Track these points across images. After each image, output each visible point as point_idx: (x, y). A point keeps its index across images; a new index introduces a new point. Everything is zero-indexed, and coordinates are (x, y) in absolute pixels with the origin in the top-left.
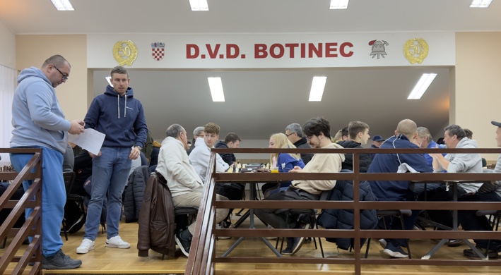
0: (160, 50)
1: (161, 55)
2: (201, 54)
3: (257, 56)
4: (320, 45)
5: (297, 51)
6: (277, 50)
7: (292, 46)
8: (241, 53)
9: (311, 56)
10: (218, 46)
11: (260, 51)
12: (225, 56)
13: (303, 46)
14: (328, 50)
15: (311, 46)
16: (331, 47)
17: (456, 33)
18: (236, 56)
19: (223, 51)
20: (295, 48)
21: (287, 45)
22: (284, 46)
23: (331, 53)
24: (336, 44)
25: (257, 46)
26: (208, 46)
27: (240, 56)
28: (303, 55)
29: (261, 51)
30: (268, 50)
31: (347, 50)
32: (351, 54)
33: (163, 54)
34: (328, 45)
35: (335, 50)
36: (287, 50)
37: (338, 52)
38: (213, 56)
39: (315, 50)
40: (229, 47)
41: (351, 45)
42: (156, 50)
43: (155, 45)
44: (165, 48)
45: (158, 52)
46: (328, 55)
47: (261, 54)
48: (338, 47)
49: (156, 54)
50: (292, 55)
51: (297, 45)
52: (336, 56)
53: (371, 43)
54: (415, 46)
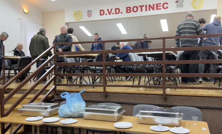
0: (90, 13)
2: (105, 13)
3: (127, 12)
4: (154, 5)
6: (135, 9)
7: (141, 7)
9: (149, 10)
10: (112, 10)
12: (114, 13)
13: (146, 6)
15: (150, 6)
16: (158, 5)
20: (143, 7)
21: (139, 6)
23: (158, 8)
25: (127, 8)
26: (108, 10)
27: (120, 13)
28: (146, 10)
29: (129, 10)
30: (131, 9)
31: (165, 6)
32: (167, 7)
34: (157, 5)
36: (139, 8)
37: (161, 7)
38: (110, 14)
40: (116, 9)
41: (167, 4)
43: (88, 11)
44: (92, 12)
47: (129, 11)
48: (161, 5)
50: (141, 10)
51: (143, 6)
52: (160, 9)
53: (176, 2)
54: (197, 1)
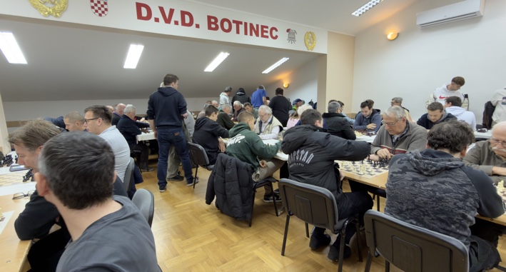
0: (102, 3)
2: (154, 16)
3: (210, 28)
4: (258, 26)
5: (242, 27)
6: (226, 25)
7: (238, 23)
8: (195, 23)
9: (251, 34)
10: (172, 11)
11: (212, 23)
12: (180, 23)
13: (246, 24)
14: (263, 31)
16: (265, 29)
17: (329, 32)
18: (190, 24)
19: (177, 16)
20: (240, 25)
21: (234, 22)
22: (232, 22)
23: (265, 34)
24: (267, 27)
25: (210, 18)
26: (161, 9)
27: (194, 25)
28: (246, 33)
30: (219, 23)
31: (274, 33)
32: (276, 38)
33: (106, 10)
34: (263, 27)
35: (267, 32)
36: (234, 26)
37: (268, 34)
39: (254, 30)
40: (183, 13)
41: (276, 30)
42: (96, 1)
45: (99, 5)
46: (263, 36)
47: (213, 26)
48: (269, 30)
49: (96, 8)
50: (238, 32)
51: (241, 23)
52: (267, 37)
53: (288, 31)
54: (310, 37)
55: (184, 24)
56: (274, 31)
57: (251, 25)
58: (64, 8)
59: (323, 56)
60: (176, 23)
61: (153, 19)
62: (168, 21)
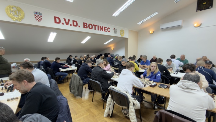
0: (40, 16)
1: (40, 19)
5: (97, 27)
6: (91, 26)
8: (78, 25)
10: (69, 20)
11: (85, 26)
12: (72, 25)
13: (98, 26)
14: (105, 29)
17: (129, 30)
18: (76, 26)
19: (71, 22)
21: (94, 25)
25: (84, 23)
26: (65, 19)
28: (98, 30)
30: (88, 26)
33: (41, 19)
35: (106, 29)
36: (94, 27)
40: (74, 21)
42: (37, 15)
43: (36, 13)
45: (38, 17)
46: (105, 31)
49: (37, 18)
50: (95, 29)
51: (96, 26)
53: (114, 29)
54: (122, 32)
55: (74, 25)
56: (109, 29)
57: (100, 27)
58: (23, 18)
59: (127, 39)
60: (71, 25)
61: (61, 23)
62: (67, 24)
